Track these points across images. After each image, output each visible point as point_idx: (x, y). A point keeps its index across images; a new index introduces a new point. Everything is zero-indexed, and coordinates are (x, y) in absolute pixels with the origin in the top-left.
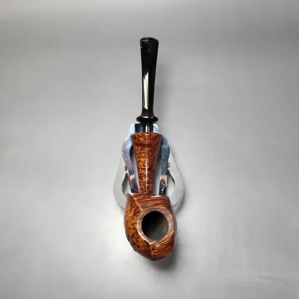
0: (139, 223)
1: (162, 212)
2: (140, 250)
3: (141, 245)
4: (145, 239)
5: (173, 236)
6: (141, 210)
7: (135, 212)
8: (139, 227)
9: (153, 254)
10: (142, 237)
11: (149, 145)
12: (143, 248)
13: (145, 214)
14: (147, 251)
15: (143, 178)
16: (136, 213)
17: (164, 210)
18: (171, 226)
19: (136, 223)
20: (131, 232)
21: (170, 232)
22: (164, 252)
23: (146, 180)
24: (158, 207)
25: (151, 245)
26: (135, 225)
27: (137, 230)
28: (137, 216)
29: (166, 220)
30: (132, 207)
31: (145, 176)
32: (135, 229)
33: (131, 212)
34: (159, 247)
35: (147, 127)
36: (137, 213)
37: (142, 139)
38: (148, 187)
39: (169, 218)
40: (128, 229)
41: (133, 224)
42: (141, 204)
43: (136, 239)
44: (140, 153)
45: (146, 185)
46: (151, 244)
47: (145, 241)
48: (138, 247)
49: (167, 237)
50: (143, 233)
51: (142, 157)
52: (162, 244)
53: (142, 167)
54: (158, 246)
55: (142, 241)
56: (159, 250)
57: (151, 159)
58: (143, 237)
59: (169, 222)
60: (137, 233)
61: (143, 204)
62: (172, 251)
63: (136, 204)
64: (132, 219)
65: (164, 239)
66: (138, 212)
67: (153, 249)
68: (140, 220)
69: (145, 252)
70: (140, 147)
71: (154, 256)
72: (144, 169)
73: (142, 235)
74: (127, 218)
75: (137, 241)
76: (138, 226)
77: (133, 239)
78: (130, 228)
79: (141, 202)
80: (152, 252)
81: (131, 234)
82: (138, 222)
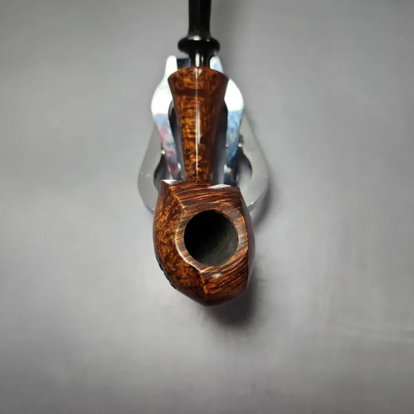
0: (179, 233)
1: (224, 212)
2: (182, 284)
3: (184, 275)
4: (191, 263)
5: (247, 259)
6: (184, 207)
7: (171, 212)
8: (178, 240)
9: (206, 291)
10: (185, 259)
11: (202, 93)
12: (187, 281)
13: (191, 216)
14: (196, 287)
15: (192, 156)
16: (174, 212)
17: (228, 207)
18: (243, 238)
19: (173, 233)
20: (164, 250)
21: (241, 250)
22: (229, 289)
23: (197, 161)
24: (217, 202)
25: (203, 273)
26: (171, 237)
27: (174, 245)
28: (175, 220)
29: (233, 227)
30: (165, 203)
31: (195, 153)
32: (171, 244)
33: (164, 214)
34: (220, 278)
35: (197, 58)
36: (175, 214)
37: (187, 80)
38: (201, 174)
39: (239, 224)
40: (159, 246)
41: (168, 235)
42: (183, 197)
43: (174, 264)
44: (186, 109)
45: (197, 169)
46: (202, 271)
47: (191, 266)
48: (179, 278)
49: (234, 260)
50: (186, 251)
51: (189, 117)
52: (223, 273)
53: (190, 136)
54: (217, 276)
55: (185, 267)
56: (218, 283)
57: (207, 121)
58: (187, 260)
59: (239, 231)
60: (176, 253)
61: (188, 196)
62: (245, 286)
63: (173, 198)
64: (167, 227)
65: (228, 263)
66: (176, 212)
67: (207, 282)
68: (181, 227)
69: (191, 288)
70: (184, 97)
71: (208, 294)
72: (193, 140)
73: (185, 256)
74: (158, 225)
75: (176, 268)
76: (176, 238)
77: (168, 264)
78: (161, 243)
79: (184, 194)
80: (205, 287)
81: (165, 255)
82: (177, 231)
